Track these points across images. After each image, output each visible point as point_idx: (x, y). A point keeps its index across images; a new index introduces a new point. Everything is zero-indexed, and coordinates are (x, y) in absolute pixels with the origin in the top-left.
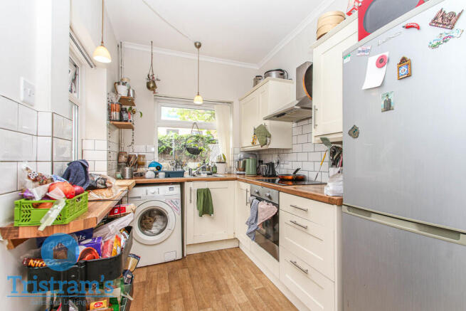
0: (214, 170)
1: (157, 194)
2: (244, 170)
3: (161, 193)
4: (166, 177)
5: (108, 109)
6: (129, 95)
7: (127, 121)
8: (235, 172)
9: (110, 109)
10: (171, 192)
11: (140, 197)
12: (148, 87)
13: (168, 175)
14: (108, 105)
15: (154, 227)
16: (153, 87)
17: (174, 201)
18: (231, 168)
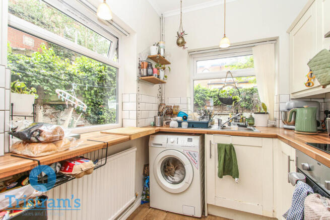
0: (251, 122)
1: (175, 144)
2: (294, 124)
3: (180, 143)
4: (189, 127)
5: (139, 68)
6: (159, 53)
7: (151, 75)
8: (282, 125)
9: (140, 67)
10: (190, 144)
11: (161, 145)
12: (178, 44)
13: (192, 125)
14: (139, 64)
15: (176, 175)
16: (182, 43)
17: (192, 153)
18: (275, 120)
